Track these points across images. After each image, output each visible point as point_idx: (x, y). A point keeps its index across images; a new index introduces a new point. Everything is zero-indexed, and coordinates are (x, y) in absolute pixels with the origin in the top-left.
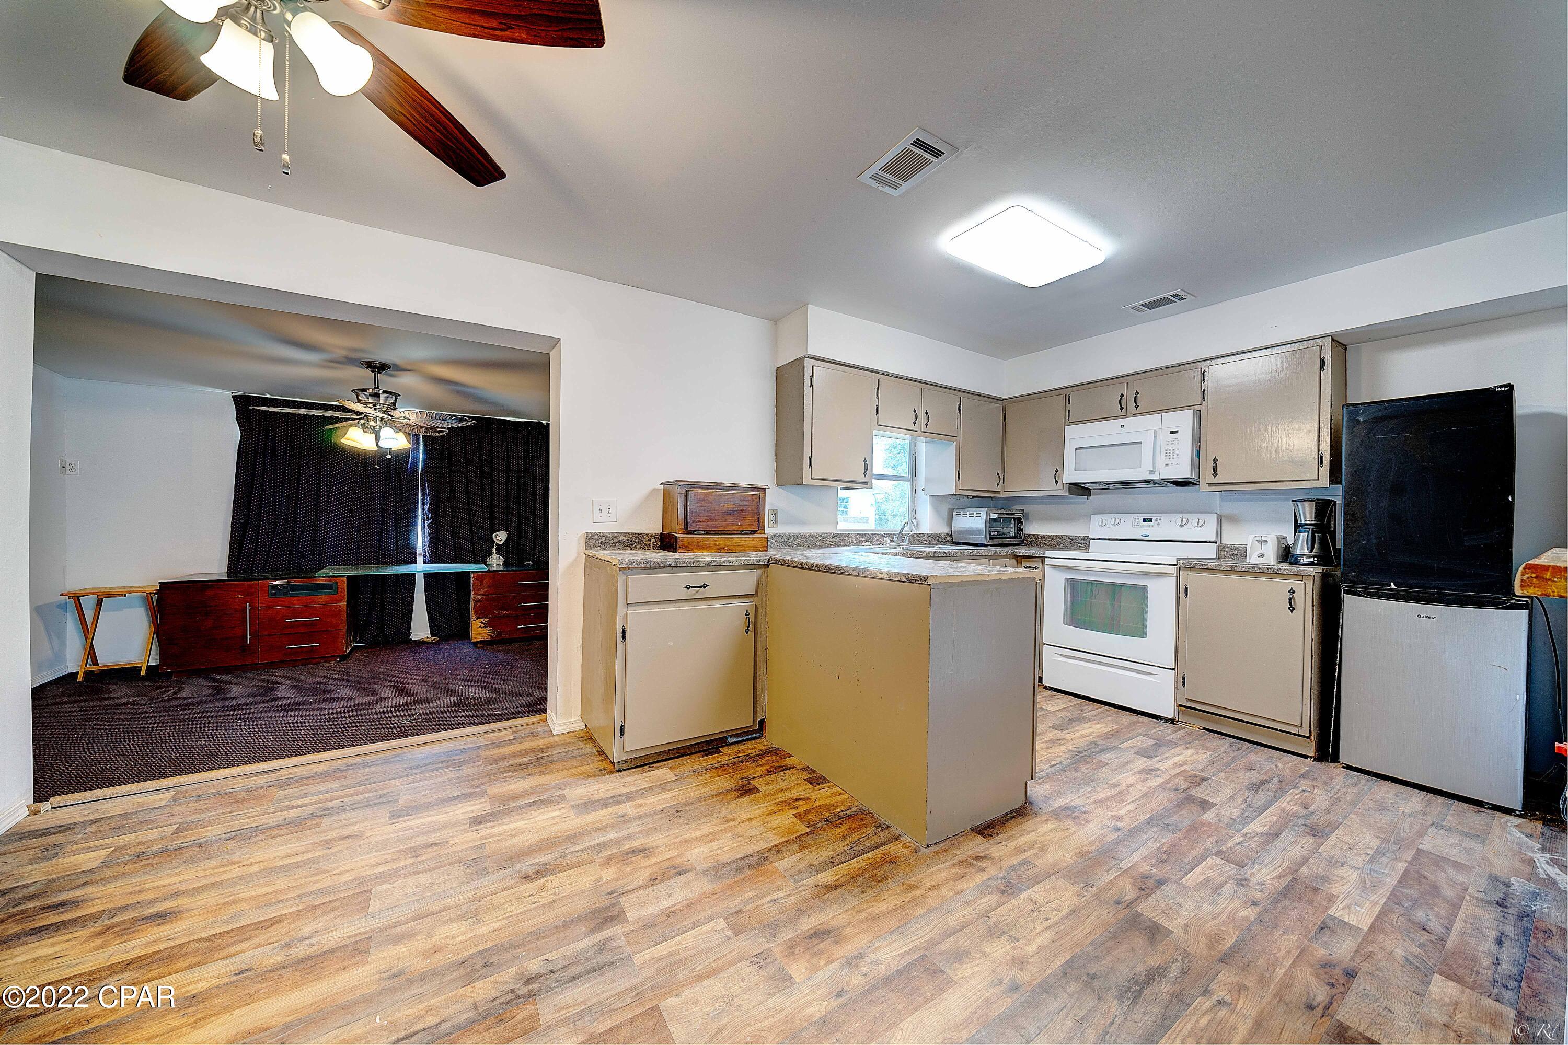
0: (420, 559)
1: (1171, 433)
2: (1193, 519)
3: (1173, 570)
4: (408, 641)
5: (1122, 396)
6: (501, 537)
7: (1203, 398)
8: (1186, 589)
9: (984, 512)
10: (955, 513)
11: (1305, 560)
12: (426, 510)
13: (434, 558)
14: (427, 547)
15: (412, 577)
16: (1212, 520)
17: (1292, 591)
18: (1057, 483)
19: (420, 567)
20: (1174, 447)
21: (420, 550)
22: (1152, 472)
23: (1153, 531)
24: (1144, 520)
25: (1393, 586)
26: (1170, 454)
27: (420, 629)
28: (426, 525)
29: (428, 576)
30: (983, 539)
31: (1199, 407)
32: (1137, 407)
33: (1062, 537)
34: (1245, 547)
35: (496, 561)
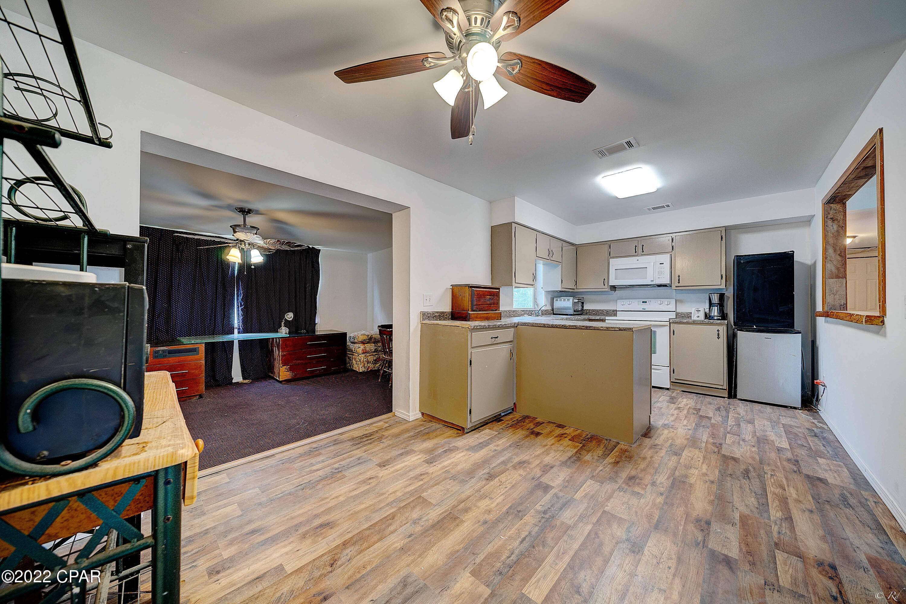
0: (236, 331)
1: (660, 264)
2: (666, 301)
3: (668, 323)
4: (231, 383)
5: (636, 246)
6: (290, 316)
7: (673, 249)
8: (674, 331)
9: (571, 299)
10: (555, 300)
11: (716, 318)
12: (240, 300)
13: (246, 330)
14: (241, 323)
15: (232, 342)
16: (673, 301)
17: (718, 331)
18: (604, 285)
19: (237, 336)
20: (663, 270)
21: (236, 325)
22: (652, 281)
23: (647, 307)
24: (643, 302)
25: (755, 327)
26: (660, 273)
27: (237, 375)
28: (240, 309)
29: (241, 343)
30: (571, 312)
31: (671, 253)
32: (643, 252)
33: (602, 310)
34: (691, 313)
35: (284, 332)
